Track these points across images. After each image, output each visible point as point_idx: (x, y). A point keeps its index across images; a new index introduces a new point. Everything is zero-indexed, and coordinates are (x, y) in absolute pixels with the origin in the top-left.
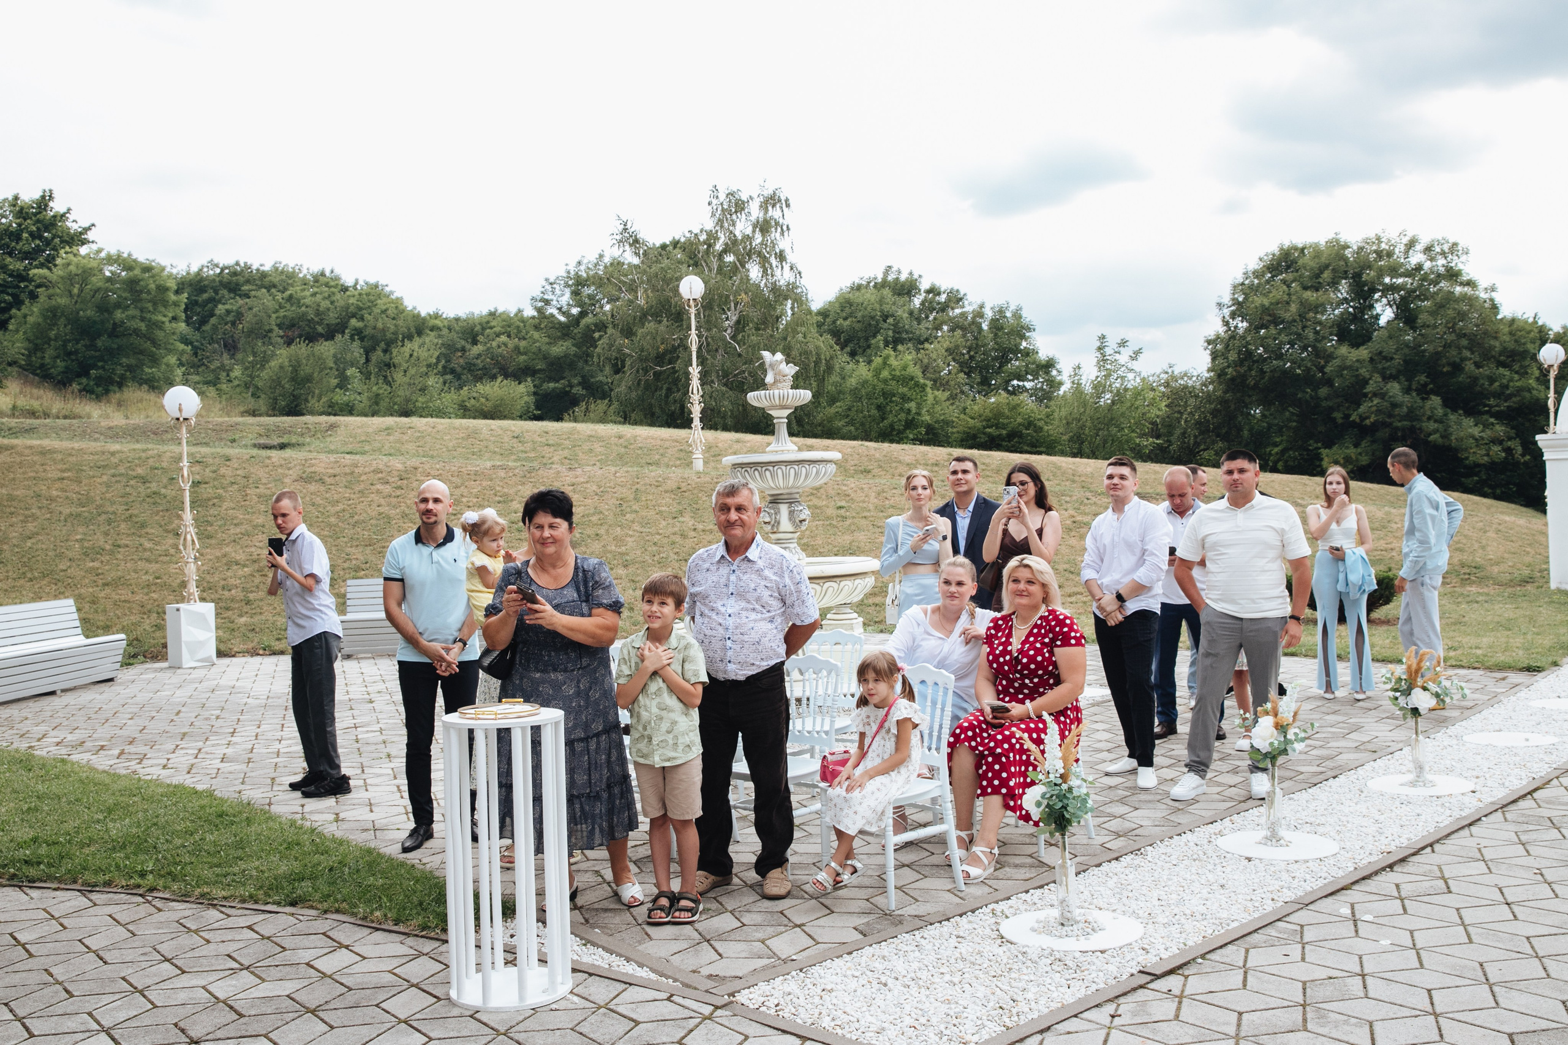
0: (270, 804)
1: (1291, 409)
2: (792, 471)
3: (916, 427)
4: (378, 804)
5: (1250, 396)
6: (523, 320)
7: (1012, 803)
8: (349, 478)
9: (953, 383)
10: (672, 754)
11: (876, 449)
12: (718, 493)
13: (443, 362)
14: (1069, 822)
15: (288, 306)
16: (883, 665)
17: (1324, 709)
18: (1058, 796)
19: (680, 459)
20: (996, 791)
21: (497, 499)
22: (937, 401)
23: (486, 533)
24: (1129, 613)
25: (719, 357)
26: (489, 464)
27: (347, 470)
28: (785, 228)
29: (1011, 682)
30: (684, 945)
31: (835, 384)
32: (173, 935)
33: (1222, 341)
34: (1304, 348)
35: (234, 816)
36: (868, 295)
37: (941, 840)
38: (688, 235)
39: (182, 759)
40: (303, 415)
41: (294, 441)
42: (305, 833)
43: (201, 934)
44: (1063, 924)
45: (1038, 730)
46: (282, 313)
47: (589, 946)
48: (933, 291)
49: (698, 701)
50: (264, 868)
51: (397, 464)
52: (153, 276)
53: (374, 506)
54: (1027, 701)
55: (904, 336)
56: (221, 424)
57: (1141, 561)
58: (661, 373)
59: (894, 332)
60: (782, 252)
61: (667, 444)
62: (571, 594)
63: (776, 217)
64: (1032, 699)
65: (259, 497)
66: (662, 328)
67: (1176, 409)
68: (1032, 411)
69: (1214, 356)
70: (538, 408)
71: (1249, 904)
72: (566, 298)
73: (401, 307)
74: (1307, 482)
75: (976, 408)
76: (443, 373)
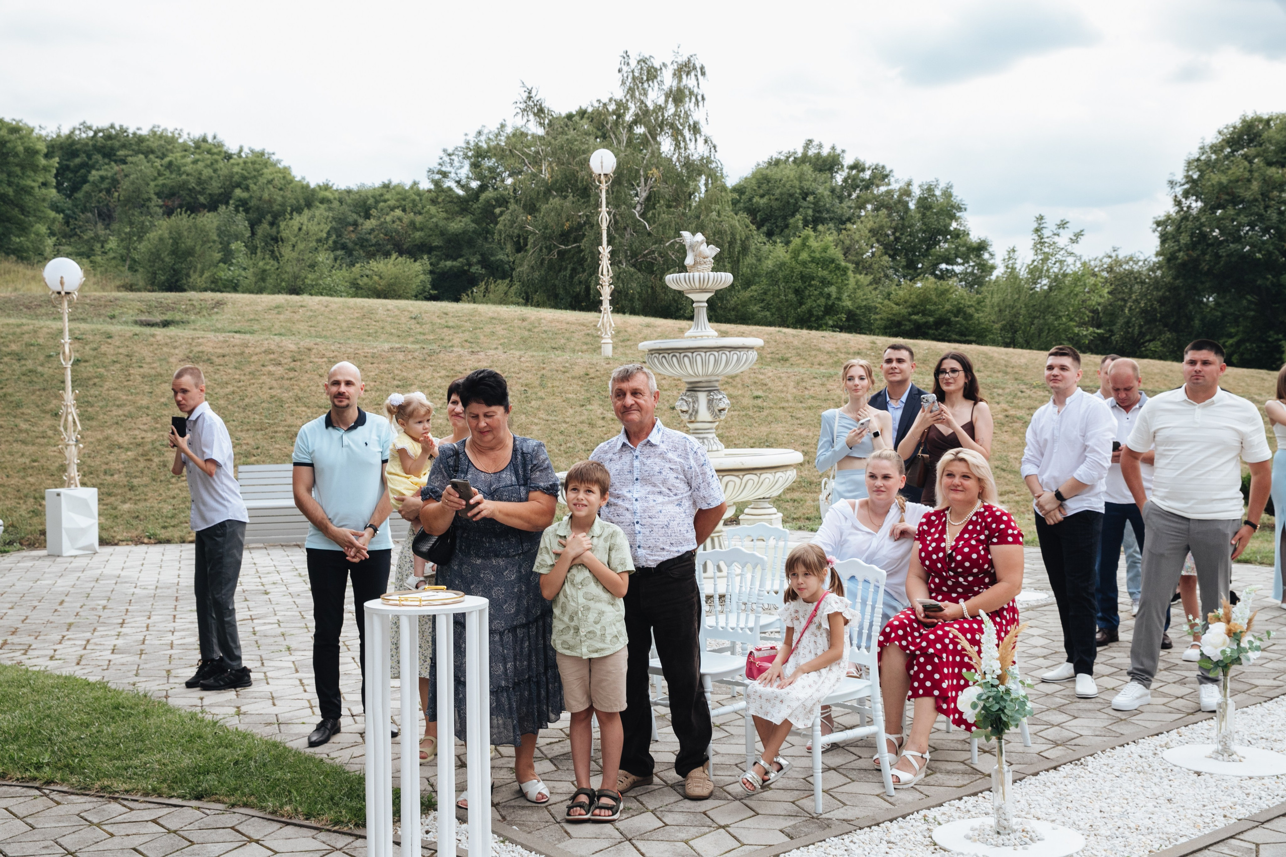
0: (167, 697)
1: (1249, 297)
2: (712, 357)
3: (837, 313)
4: (281, 698)
5: (1202, 283)
6: (419, 194)
7: (945, 706)
8: (239, 358)
9: (876, 266)
10: (600, 645)
11: (794, 336)
12: (614, 379)
13: (334, 237)
14: (1006, 725)
15: (167, 173)
16: (813, 558)
17: (1281, 620)
18: (995, 698)
19: (586, 344)
20: (928, 693)
21: (396, 383)
22: (858, 285)
23: (411, 415)
24: (1070, 513)
25: (627, 236)
26: (386, 346)
27: (237, 350)
28: (700, 98)
29: (944, 581)
30: (604, 844)
31: (751, 266)
32: (74, 829)
33: (1173, 222)
34: (1266, 231)
35: (131, 708)
36: (787, 172)
37: (869, 744)
38: (596, 105)
39: (70, 650)
40: (183, 290)
41: (178, 318)
42: (206, 726)
43: (104, 827)
44: (998, 833)
45: (973, 631)
46: (161, 181)
47: (507, 843)
48: (857, 167)
49: (625, 591)
50: (166, 761)
51: (290, 344)
52: (21, 138)
53: (265, 389)
54: (961, 601)
55: (825, 215)
56: (99, 299)
57: (1082, 458)
58: (565, 251)
59: (814, 211)
60: (696, 124)
61: (573, 328)
62: (509, 478)
63: (690, 86)
64: (966, 599)
65: (143, 377)
66: (568, 204)
67: (1120, 296)
68: (962, 297)
69: (1164, 238)
70: (434, 287)
71: (1199, 820)
72: (465, 171)
73: (289, 178)
74: (1266, 377)
75: (901, 293)
76: (334, 249)
